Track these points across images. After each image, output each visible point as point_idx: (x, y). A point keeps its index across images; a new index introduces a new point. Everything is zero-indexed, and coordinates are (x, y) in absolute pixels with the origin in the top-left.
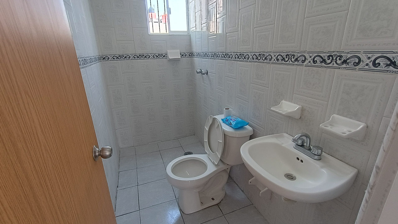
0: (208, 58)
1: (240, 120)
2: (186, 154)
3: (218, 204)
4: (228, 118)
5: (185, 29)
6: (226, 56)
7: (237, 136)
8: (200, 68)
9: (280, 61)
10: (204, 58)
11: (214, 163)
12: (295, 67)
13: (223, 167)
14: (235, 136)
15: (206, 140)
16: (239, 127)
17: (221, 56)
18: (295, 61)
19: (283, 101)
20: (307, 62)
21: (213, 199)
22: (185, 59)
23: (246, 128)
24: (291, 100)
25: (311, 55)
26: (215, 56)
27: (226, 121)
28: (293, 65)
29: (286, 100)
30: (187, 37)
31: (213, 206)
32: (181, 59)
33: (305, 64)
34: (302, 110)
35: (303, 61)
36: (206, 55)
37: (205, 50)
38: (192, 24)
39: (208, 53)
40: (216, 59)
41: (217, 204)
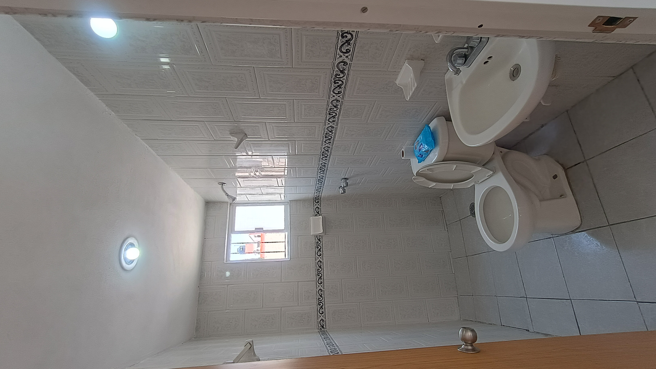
0: (325, 178)
1: (421, 137)
2: (473, 214)
3: (564, 168)
4: (417, 154)
5: (282, 207)
6: (325, 154)
7: (447, 141)
8: (338, 188)
9: (342, 90)
10: (324, 183)
11: (491, 176)
12: (351, 73)
13: (497, 162)
14: (447, 144)
15: (451, 186)
16: (433, 139)
17: (324, 161)
18: (343, 73)
19: (397, 82)
20: (346, 60)
21: (555, 177)
22: (323, 210)
23: (435, 128)
24: (397, 73)
25: (338, 56)
26: (323, 169)
27: (422, 157)
28: (348, 74)
29: (396, 79)
30: (293, 205)
31: (567, 178)
32: (322, 215)
33: (348, 62)
34: (411, 59)
35: (345, 63)
36: (320, 181)
37: (313, 182)
38: (277, 198)
39: (318, 178)
40: (327, 167)
41: (566, 170)
